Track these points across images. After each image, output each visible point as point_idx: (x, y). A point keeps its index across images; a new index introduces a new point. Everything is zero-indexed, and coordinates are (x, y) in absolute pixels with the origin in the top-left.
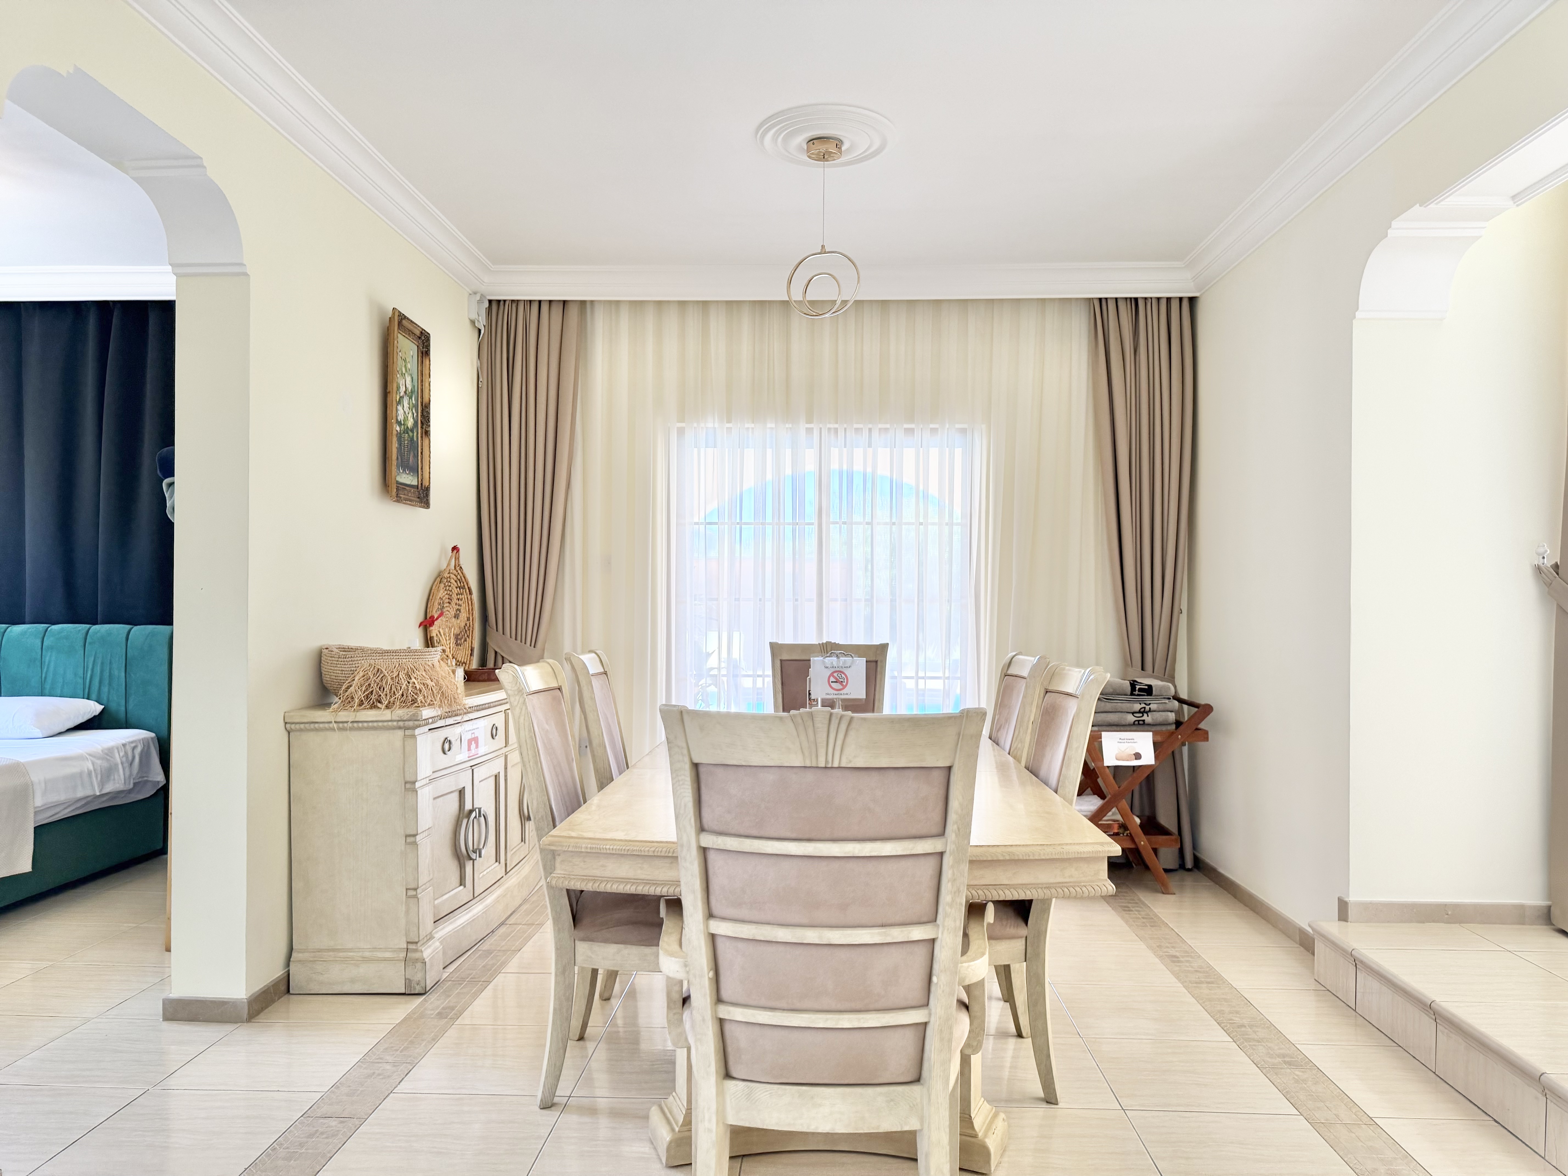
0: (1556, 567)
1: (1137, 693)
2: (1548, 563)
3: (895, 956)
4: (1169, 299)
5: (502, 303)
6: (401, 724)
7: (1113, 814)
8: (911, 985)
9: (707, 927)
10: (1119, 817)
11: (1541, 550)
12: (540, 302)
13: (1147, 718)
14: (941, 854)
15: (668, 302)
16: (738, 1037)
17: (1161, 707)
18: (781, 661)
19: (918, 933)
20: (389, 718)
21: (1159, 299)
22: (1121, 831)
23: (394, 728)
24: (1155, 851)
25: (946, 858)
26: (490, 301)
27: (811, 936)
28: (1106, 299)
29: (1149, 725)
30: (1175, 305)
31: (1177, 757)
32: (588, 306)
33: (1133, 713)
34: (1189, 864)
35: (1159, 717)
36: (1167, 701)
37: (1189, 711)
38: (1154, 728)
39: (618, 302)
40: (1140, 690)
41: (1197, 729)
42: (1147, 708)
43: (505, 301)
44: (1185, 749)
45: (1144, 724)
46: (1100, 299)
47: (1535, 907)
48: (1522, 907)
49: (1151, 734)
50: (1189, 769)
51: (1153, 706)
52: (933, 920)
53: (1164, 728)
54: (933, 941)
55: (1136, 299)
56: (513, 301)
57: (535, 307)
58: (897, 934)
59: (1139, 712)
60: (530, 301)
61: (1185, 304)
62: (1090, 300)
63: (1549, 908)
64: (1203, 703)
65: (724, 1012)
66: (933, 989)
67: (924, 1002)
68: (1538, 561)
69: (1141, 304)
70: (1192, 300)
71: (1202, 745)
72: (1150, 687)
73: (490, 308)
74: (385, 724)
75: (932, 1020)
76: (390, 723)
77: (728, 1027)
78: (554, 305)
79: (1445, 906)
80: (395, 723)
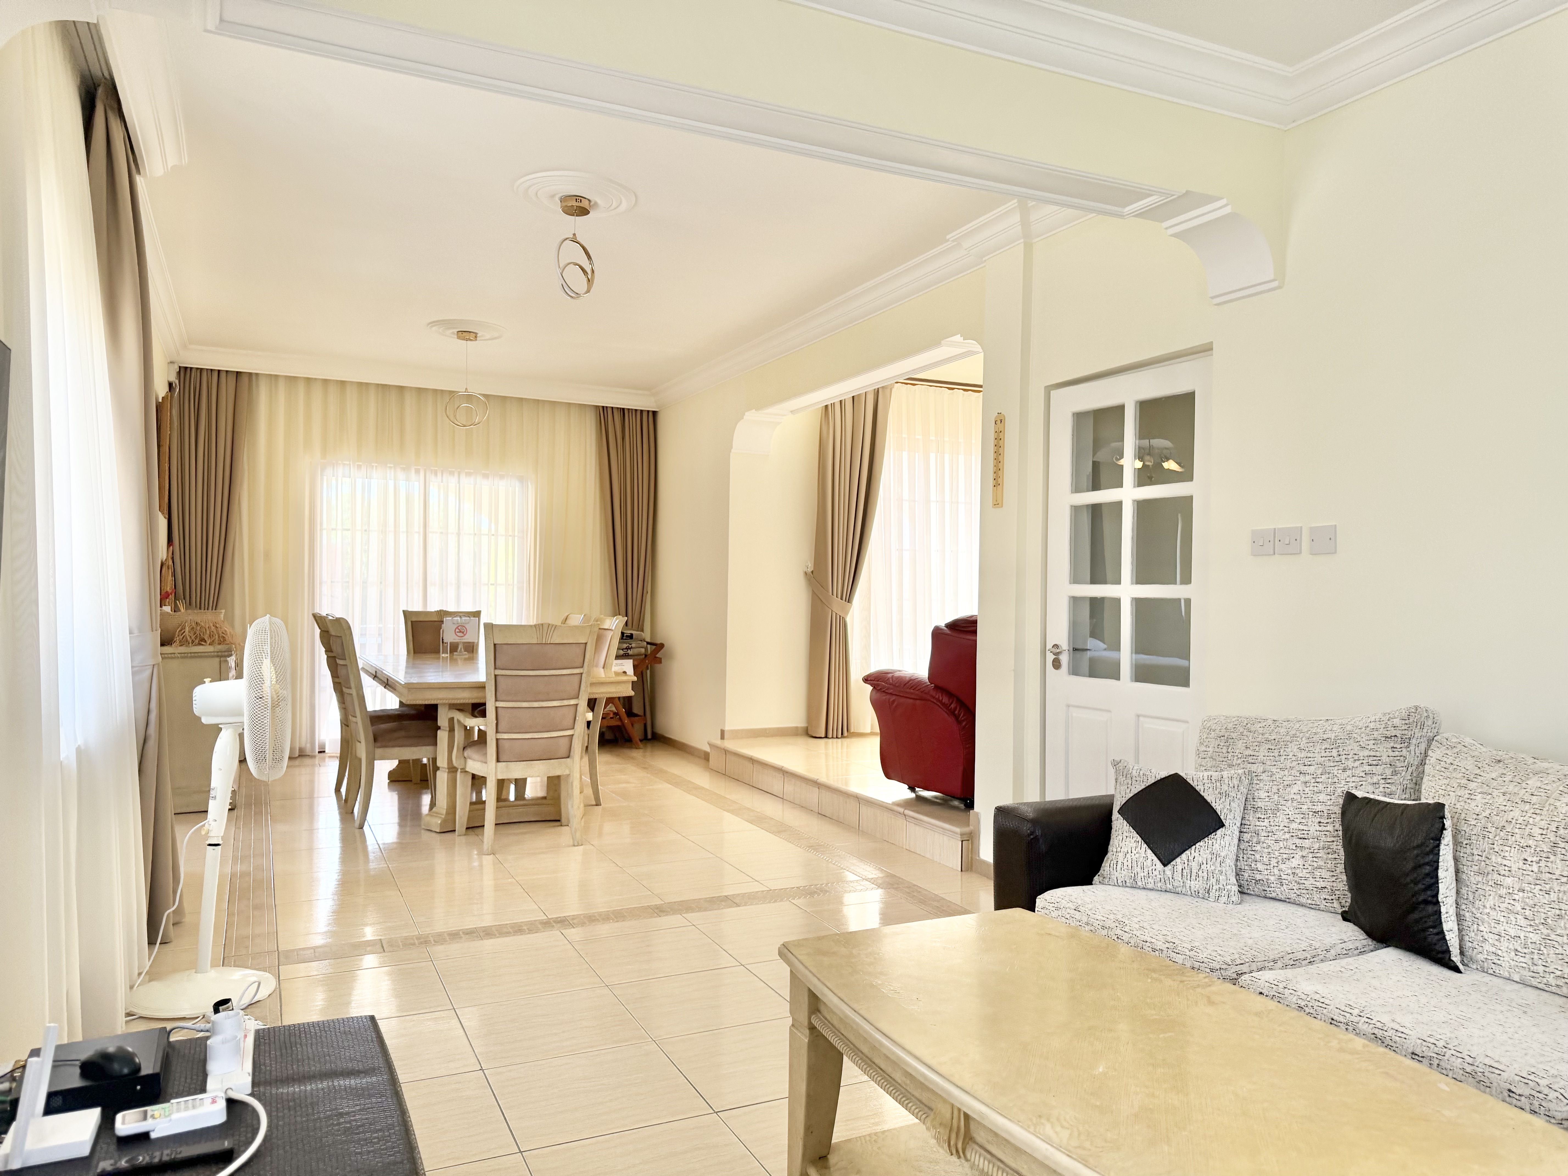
0: (812, 572)
1: (625, 638)
2: (810, 570)
3: (565, 710)
4: (642, 411)
5: (189, 370)
6: (220, 654)
7: (610, 708)
8: (568, 721)
9: (495, 704)
10: (614, 709)
11: (807, 564)
12: (219, 371)
13: (630, 652)
14: (582, 674)
15: (316, 379)
16: (504, 745)
17: (637, 645)
18: (412, 622)
19: (573, 702)
20: (212, 651)
21: (636, 410)
22: (615, 716)
23: (213, 657)
24: (632, 725)
25: (583, 675)
26: (180, 367)
27: (536, 704)
28: (607, 407)
29: (631, 655)
30: (645, 415)
31: (644, 675)
32: (254, 377)
33: (622, 650)
34: (649, 736)
35: (636, 651)
36: (640, 642)
37: (651, 648)
38: (633, 657)
39: (276, 376)
40: (627, 636)
41: (656, 657)
42: (630, 646)
43: (191, 368)
44: (648, 672)
45: (628, 655)
46: (603, 407)
47: (802, 727)
48: (797, 728)
49: (632, 660)
50: (650, 683)
51: (633, 645)
52: (578, 698)
53: (639, 657)
54: (577, 705)
55: (623, 409)
56: (197, 369)
57: (215, 375)
58: (566, 703)
59: (626, 649)
60: (211, 370)
61: (651, 414)
62: (597, 407)
63: (807, 727)
64: (659, 643)
65: (500, 736)
66: (576, 722)
67: (572, 727)
68: (806, 570)
69: (626, 412)
70: (655, 413)
71: (657, 666)
72: (632, 635)
73: (179, 373)
74: (209, 654)
75: (576, 733)
76: (213, 654)
77: (500, 742)
78: (230, 375)
79: (766, 729)
80: (216, 654)
